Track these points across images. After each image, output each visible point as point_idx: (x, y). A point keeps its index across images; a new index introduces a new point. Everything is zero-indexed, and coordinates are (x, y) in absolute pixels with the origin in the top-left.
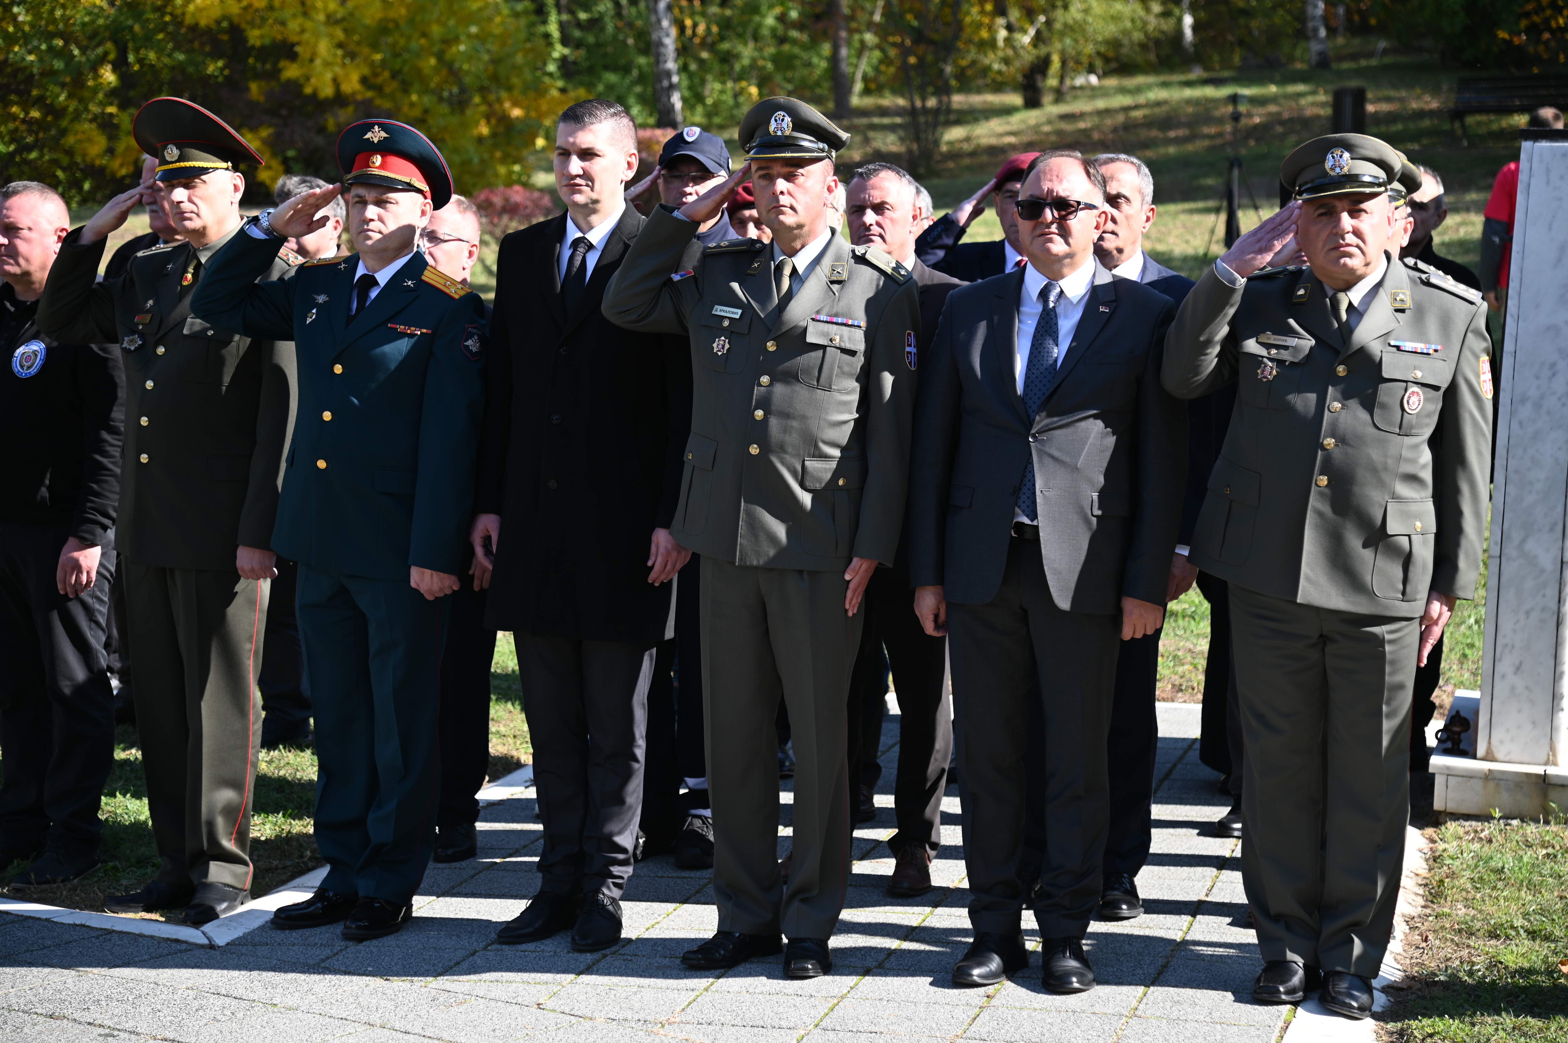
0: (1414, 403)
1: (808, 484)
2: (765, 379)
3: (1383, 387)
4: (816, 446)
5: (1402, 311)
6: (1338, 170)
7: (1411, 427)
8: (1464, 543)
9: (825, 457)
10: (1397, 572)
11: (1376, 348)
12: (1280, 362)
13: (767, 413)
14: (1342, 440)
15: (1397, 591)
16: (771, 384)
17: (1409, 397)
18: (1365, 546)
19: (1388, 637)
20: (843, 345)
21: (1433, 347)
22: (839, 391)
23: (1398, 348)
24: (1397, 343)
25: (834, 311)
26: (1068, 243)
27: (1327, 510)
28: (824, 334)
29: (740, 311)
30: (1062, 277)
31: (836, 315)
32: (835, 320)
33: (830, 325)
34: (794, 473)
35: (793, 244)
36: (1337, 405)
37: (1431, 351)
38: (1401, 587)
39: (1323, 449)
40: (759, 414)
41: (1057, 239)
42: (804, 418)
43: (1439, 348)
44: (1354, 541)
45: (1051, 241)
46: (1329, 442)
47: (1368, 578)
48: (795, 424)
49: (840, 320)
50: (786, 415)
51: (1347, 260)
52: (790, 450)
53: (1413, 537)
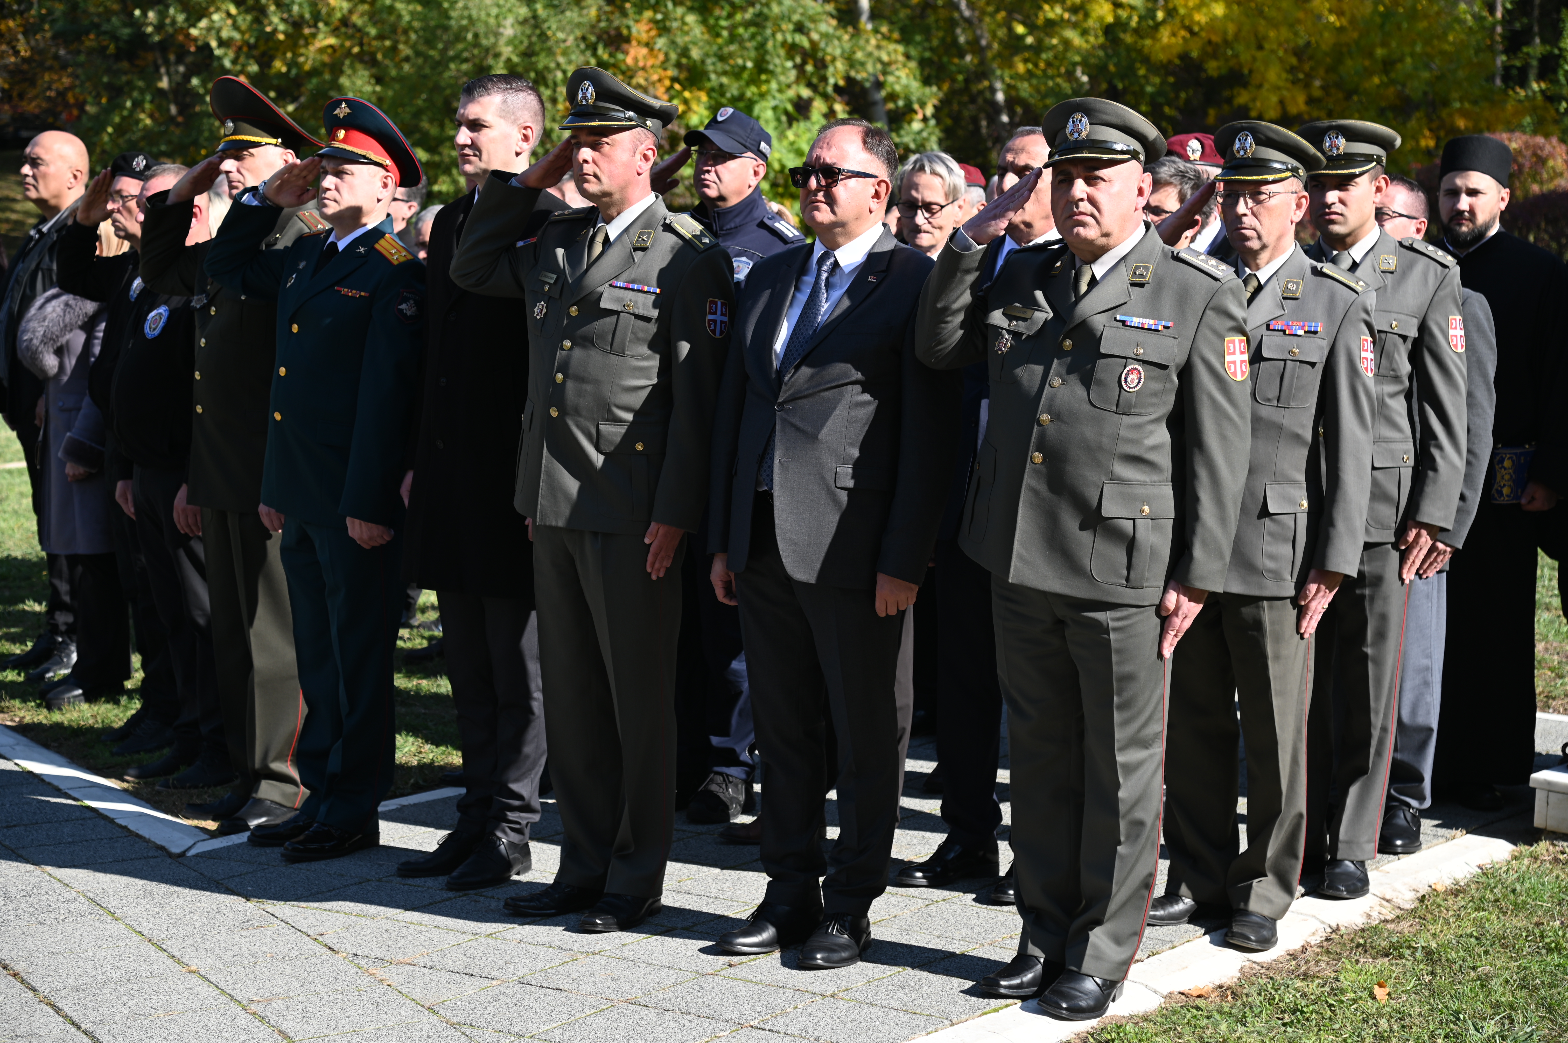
0: (1133, 380)
1: (602, 447)
2: (567, 344)
3: (1101, 362)
4: (610, 411)
5: (1141, 285)
6: (1076, 135)
7: (1130, 406)
8: (1199, 530)
9: (620, 421)
10: (1121, 556)
11: (1099, 322)
12: (1016, 335)
13: (566, 376)
14: (1057, 416)
15: (1121, 577)
16: (571, 348)
17: (1127, 375)
18: (1082, 528)
19: (1112, 624)
20: (636, 311)
21: (1163, 323)
22: (633, 357)
23: (1124, 323)
24: (1123, 318)
25: (632, 277)
26: (833, 212)
27: (1043, 488)
28: (618, 300)
29: (555, 276)
30: (838, 246)
31: (633, 282)
32: (631, 286)
33: (626, 292)
34: (589, 437)
35: (609, 212)
36: (1057, 381)
37: (1160, 328)
38: (1125, 572)
39: (1039, 424)
40: (560, 376)
41: (824, 207)
42: (597, 382)
43: (1170, 324)
44: (1070, 522)
45: (817, 209)
46: (1045, 417)
47: (1087, 562)
48: (588, 388)
49: (636, 287)
50: (581, 379)
51: (1081, 230)
52: (584, 413)
53: (1138, 521)
